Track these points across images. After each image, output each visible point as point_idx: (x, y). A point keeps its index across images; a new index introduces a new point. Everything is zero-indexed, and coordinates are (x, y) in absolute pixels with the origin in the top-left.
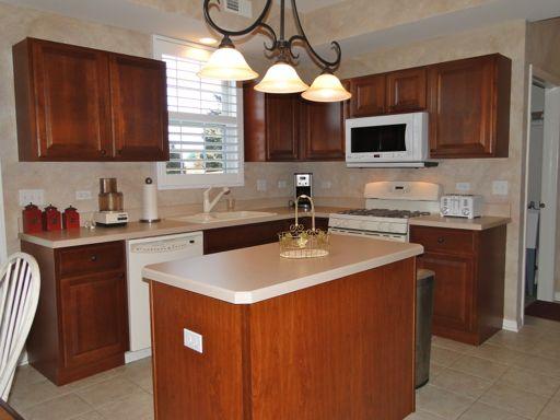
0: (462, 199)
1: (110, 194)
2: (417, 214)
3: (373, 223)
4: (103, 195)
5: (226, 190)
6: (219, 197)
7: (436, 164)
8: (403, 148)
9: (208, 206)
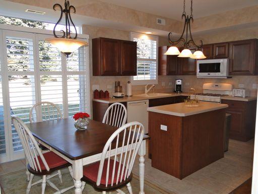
0: (241, 90)
1: (118, 87)
2: (224, 95)
3: (207, 98)
4: (116, 87)
5: (154, 85)
6: (151, 88)
7: (231, 77)
8: (219, 71)
9: (146, 91)
